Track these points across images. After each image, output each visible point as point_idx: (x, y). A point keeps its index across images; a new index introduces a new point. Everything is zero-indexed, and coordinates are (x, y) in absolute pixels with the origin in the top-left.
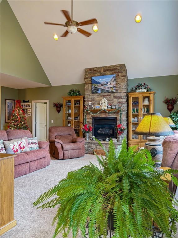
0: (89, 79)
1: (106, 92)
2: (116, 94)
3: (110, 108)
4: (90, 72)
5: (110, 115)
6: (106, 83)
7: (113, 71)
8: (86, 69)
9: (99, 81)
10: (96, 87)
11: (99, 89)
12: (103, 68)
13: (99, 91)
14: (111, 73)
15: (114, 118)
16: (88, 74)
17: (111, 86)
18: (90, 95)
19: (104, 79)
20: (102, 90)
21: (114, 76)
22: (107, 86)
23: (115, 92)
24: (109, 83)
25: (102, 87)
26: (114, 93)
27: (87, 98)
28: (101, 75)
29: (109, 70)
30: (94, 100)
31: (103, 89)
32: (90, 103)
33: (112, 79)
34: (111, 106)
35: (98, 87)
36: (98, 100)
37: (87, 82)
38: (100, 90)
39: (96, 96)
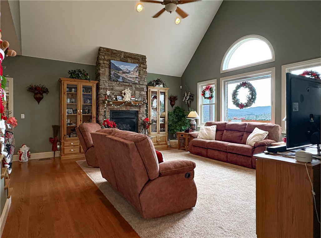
0: (105, 62)
1: (128, 82)
2: (137, 86)
3: (134, 100)
4: (107, 53)
5: (132, 108)
6: (128, 71)
7: (135, 60)
8: (101, 47)
9: (120, 67)
10: (116, 74)
11: (120, 76)
12: (123, 53)
13: (120, 80)
14: (133, 61)
15: (135, 112)
16: (104, 54)
17: (134, 76)
18: (107, 82)
19: (126, 67)
20: (123, 78)
21: (137, 66)
22: (129, 76)
23: (138, 83)
24: (132, 73)
25: (124, 75)
26: (136, 84)
27: (103, 85)
28: (121, 61)
29: (130, 58)
30: (112, 89)
31: (125, 78)
32: (108, 93)
33: (135, 69)
34: (134, 99)
35: (118, 74)
36: (119, 89)
37: (103, 64)
38: (121, 78)
39: (115, 84)
